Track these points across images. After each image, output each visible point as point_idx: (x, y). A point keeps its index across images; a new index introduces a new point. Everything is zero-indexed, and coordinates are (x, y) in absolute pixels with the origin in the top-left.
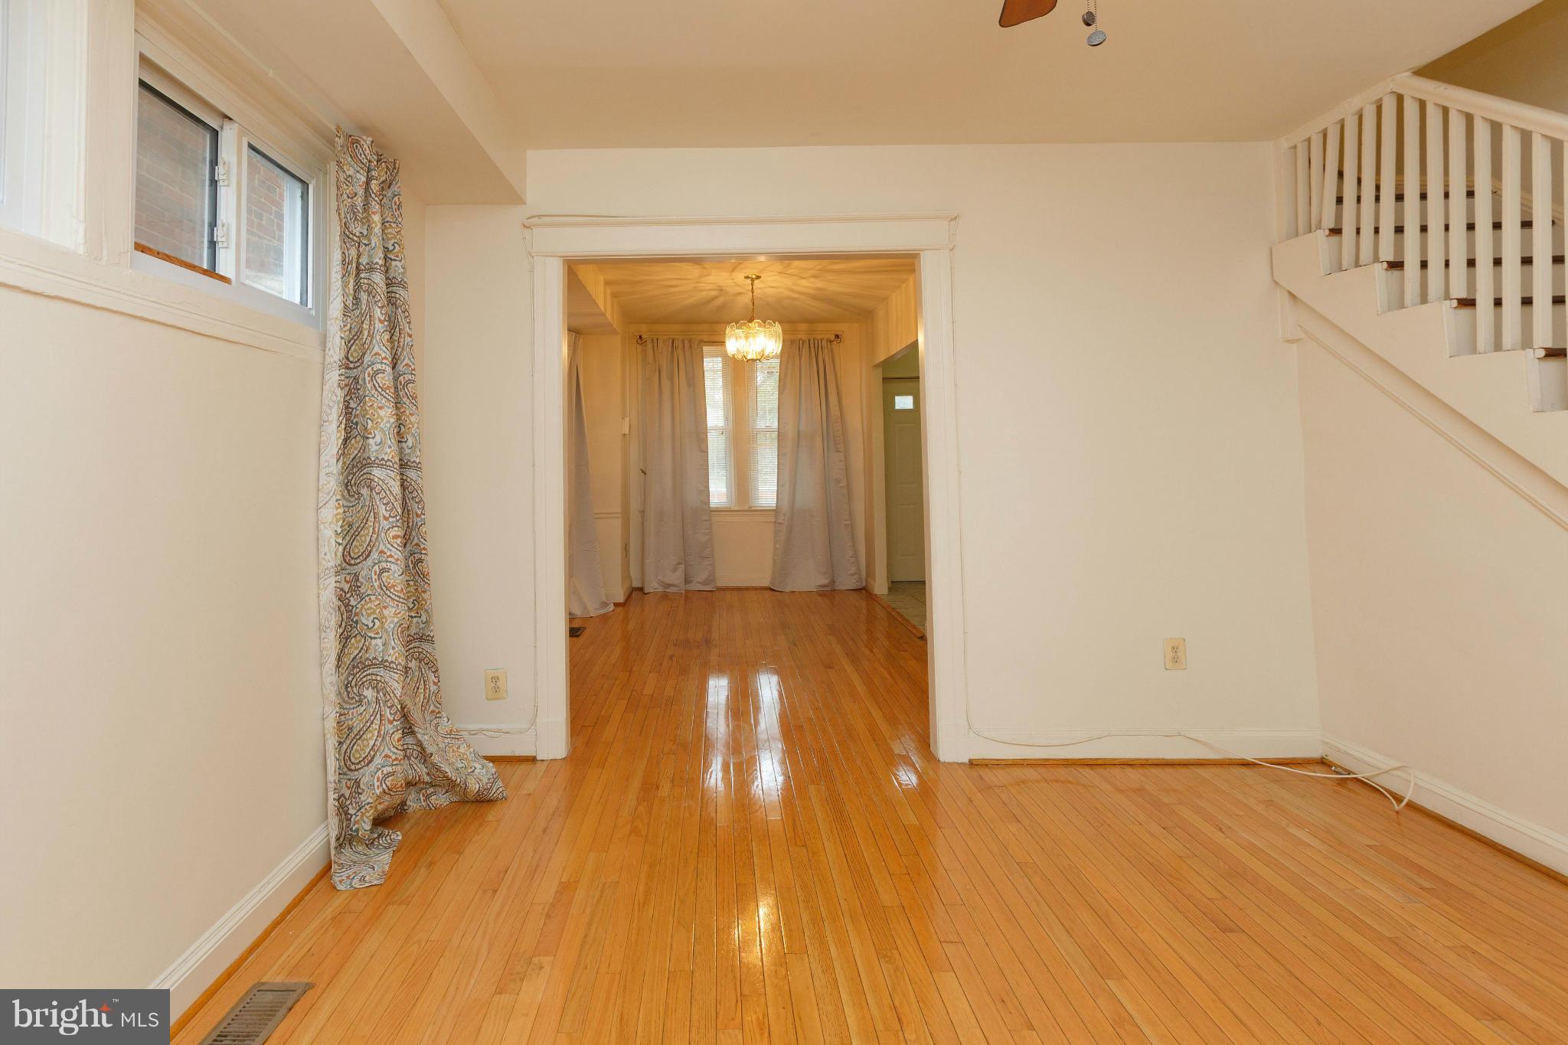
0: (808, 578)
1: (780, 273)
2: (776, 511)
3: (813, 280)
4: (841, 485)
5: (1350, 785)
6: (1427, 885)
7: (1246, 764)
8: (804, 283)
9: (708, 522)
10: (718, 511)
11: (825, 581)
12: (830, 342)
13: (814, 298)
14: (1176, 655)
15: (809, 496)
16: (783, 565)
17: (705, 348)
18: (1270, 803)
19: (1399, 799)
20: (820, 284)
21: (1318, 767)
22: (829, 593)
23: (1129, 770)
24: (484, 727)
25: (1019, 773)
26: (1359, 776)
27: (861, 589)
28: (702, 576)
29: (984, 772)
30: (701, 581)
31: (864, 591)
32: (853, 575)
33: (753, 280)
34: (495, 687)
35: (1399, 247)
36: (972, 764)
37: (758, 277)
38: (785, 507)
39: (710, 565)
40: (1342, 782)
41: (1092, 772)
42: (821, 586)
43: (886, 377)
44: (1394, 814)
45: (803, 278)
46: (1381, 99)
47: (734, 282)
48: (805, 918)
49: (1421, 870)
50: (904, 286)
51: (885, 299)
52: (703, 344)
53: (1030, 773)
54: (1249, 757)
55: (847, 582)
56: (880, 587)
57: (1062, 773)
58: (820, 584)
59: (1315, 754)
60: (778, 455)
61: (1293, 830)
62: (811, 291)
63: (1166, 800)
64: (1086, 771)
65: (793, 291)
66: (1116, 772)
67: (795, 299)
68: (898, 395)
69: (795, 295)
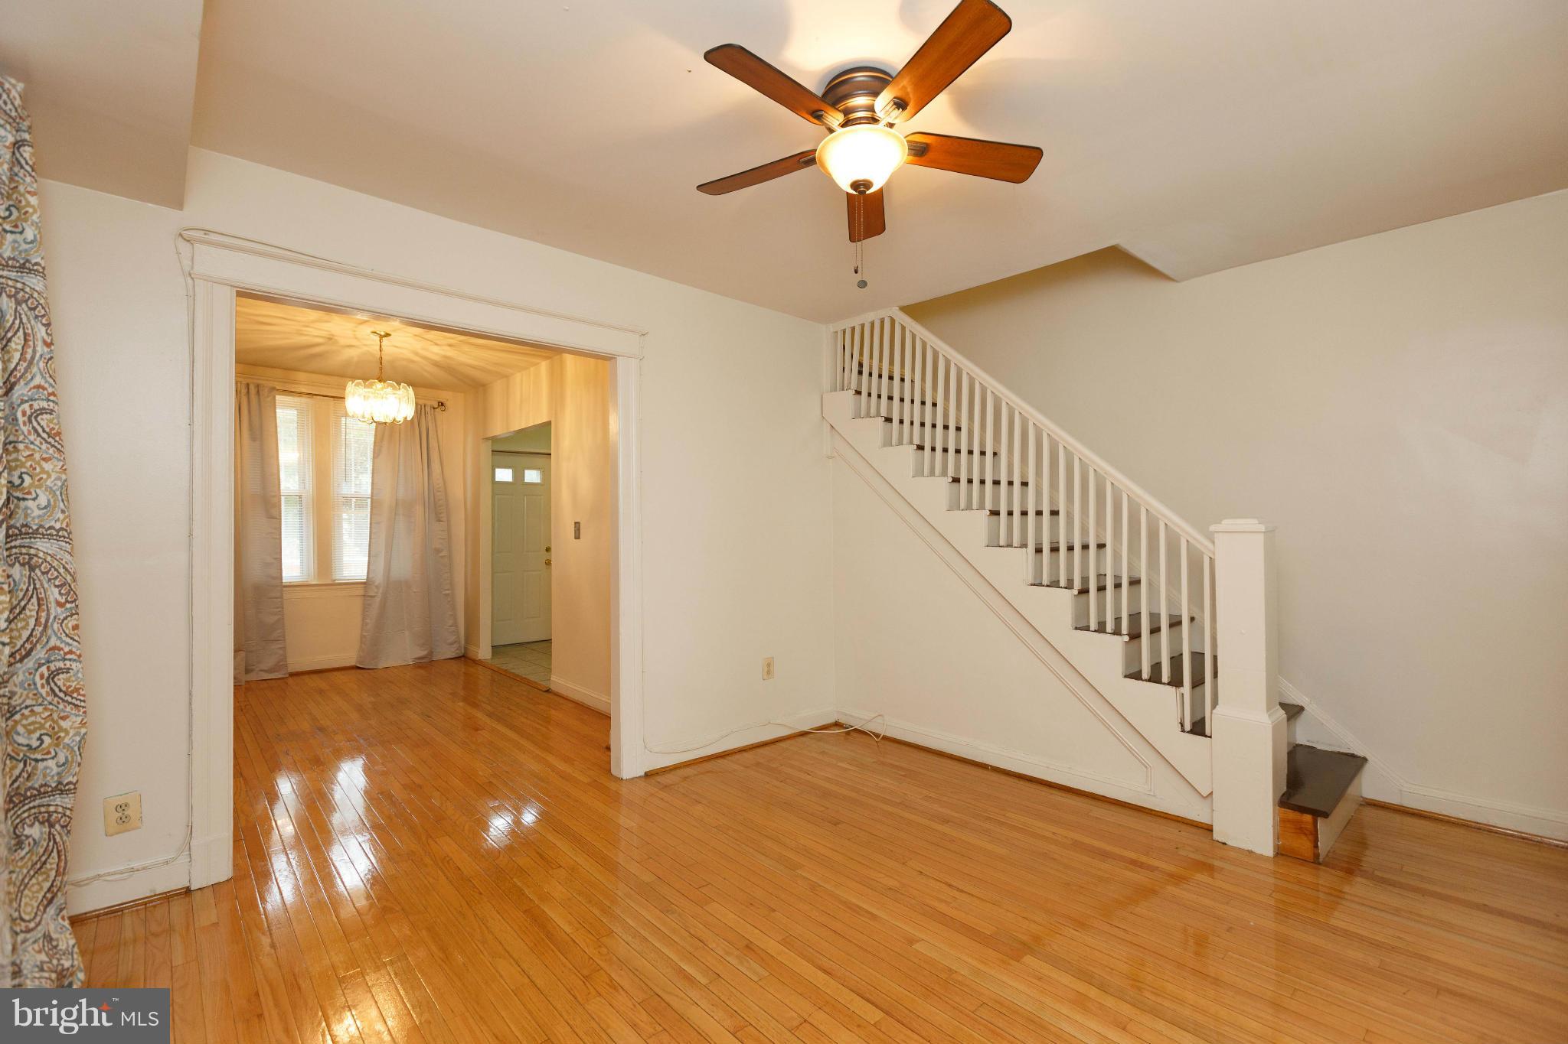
0: (401, 651)
1: (416, 335)
2: (366, 584)
3: (448, 348)
4: (441, 555)
5: (852, 733)
6: (903, 773)
7: (804, 734)
8: (436, 349)
9: (279, 600)
10: (290, 586)
11: (423, 653)
12: (434, 408)
13: (436, 364)
14: (769, 670)
15: (404, 566)
16: (373, 641)
17: (278, 397)
18: (823, 753)
19: (877, 736)
20: (450, 352)
21: (834, 728)
22: (425, 665)
23: (745, 754)
24: (101, 872)
25: (681, 772)
26: (856, 727)
27: (460, 657)
28: (269, 663)
29: (659, 779)
30: (266, 669)
31: (463, 659)
32: (452, 644)
33: (381, 337)
34: (123, 817)
35: (890, 409)
36: (648, 775)
37: (387, 335)
38: (379, 578)
39: (280, 648)
40: (848, 733)
41: (725, 761)
42: (416, 659)
43: (496, 449)
44: (876, 744)
45: (436, 344)
46: (884, 318)
47: (355, 335)
48: (597, 912)
49: (896, 767)
50: (532, 369)
51: (507, 377)
52: (275, 392)
53: (688, 771)
54: (805, 729)
55: (447, 652)
56: (484, 652)
57: (709, 766)
58: (416, 656)
59: (831, 720)
60: (371, 524)
61: (840, 764)
62: (436, 358)
63: (774, 766)
64: (720, 761)
65: (417, 354)
66: (737, 756)
67: (413, 362)
68: (499, 467)
69: (416, 358)
